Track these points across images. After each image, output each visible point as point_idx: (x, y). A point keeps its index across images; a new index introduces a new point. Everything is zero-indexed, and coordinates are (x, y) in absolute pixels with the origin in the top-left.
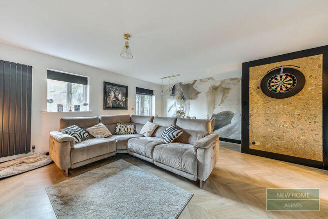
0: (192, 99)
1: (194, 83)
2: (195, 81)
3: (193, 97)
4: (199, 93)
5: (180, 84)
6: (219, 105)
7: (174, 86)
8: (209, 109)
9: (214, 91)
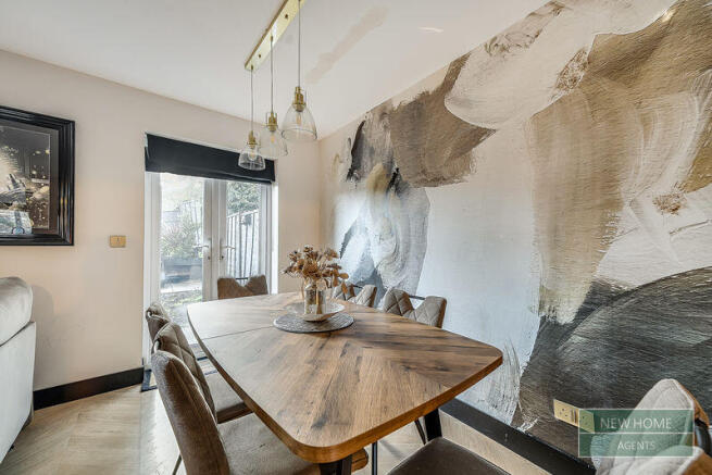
0: (437, 180)
1: (448, 85)
2: (457, 66)
3: (446, 172)
4: (478, 135)
5: (384, 112)
6: (670, 206)
7: (359, 136)
8: (556, 240)
9: (605, 84)
